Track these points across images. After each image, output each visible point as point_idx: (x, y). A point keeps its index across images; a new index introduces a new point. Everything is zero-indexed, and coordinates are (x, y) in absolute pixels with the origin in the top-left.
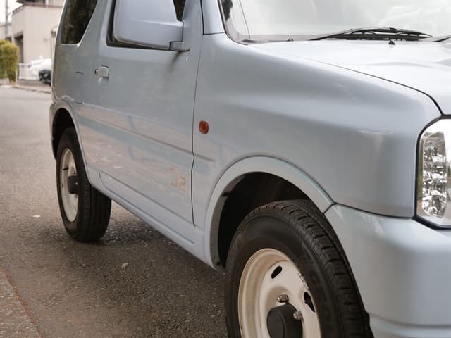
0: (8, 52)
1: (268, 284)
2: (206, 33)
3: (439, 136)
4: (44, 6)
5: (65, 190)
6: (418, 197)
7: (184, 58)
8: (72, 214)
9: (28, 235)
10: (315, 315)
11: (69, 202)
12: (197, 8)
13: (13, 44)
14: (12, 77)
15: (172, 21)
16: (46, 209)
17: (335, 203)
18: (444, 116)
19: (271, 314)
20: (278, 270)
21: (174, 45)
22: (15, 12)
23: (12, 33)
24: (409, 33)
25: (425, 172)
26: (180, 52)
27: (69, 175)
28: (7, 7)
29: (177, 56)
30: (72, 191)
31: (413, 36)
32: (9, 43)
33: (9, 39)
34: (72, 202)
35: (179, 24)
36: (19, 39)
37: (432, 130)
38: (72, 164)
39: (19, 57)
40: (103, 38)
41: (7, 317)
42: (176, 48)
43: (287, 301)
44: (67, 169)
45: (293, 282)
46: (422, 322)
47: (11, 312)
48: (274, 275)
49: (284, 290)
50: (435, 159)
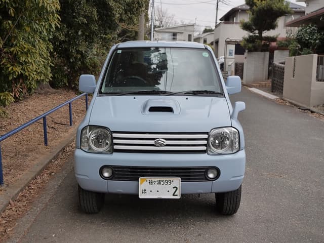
4: (233, 23)
6: (81, 143)
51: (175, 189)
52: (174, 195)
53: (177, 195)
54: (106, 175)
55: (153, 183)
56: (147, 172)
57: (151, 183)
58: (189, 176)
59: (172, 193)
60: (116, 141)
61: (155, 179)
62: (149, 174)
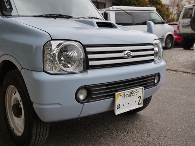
6: (44, 63)
17: (23, 68)
18: (52, 40)
24: (67, 16)
31: (67, 17)
43: (19, 102)
49: (17, 98)
51: (140, 98)
52: (139, 104)
53: (140, 104)
54: (81, 97)
55: (126, 97)
56: (120, 86)
57: (124, 97)
58: (146, 84)
59: (137, 103)
60: (90, 56)
61: (127, 92)
62: (120, 88)
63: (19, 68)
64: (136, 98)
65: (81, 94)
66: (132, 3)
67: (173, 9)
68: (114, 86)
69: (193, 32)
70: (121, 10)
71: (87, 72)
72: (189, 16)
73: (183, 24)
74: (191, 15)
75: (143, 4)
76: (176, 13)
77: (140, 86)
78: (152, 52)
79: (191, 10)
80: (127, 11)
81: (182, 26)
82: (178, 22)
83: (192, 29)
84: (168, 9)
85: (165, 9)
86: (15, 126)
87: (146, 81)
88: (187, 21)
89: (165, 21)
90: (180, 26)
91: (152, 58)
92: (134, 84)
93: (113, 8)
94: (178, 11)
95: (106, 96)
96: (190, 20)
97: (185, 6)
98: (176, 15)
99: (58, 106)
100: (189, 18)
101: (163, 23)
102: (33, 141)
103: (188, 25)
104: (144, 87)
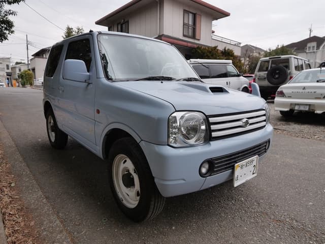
0: (29, 75)
1: (122, 166)
2: (98, 78)
3: (175, 117)
4: (43, 58)
5: (50, 131)
6: (169, 137)
7: (91, 86)
8: (53, 140)
9: (36, 148)
10: (137, 176)
11: (52, 135)
12: (94, 68)
13: (31, 72)
14: (31, 84)
15: (85, 72)
16: (43, 137)
17: (142, 140)
18: (176, 111)
19: (123, 176)
20: (125, 161)
21: (87, 81)
22: (31, 60)
23: (30, 67)
24: (168, 78)
25: (171, 130)
26: (89, 84)
27: (51, 125)
28: (28, 58)
29: (88, 85)
30: (52, 131)
31: (170, 79)
32: (29, 72)
33: (29, 70)
34: (53, 135)
35: (88, 74)
36: (34, 70)
37: (173, 115)
38: (52, 121)
39: (34, 77)
40: (61, 77)
41: (26, 182)
42: (88, 82)
43: (129, 171)
44: (50, 123)
45: (130, 165)
46: (171, 179)
47: (28, 179)
48: (124, 163)
49: (127, 168)
50: (174, 125)
51: (254, 167)
52: (253, 174)
56: (238, 157)
57: (242, 168)
58: (259, 152)
59: (252, 172)
60: (213, 127)
61: (244, 162)
62: (239, 158)
63: (138, 140)
64: (251, 168)
65: (204, 167)
66: (205, 55)
67: (245, 60)
68: (233, 157)
69: (270, 85)
70: (199, 63)
71: (210, 144)
72: (265, 69)
73: (259, 76)
74: (267, 68)
75: (216, 55)
76: (248, 64)
77: (254, 154)
78: (264, 118)
79: (266, 63)
80: (204, 64)
81: (258, 79)
82: (254, 74)
83: (269, 81)
84: (240, 61)
85: (237, 61)
86: (123, 195)
87: (260, 149)
88: (264, 74)
89: (241, 74)
90: (257, 79)
91: (263, 124)
92: (250, 153)
93: (190, 61)
94: (249, 62)
95: (226, 168)
96: (266, 72)
97: (261, 59)
98: (248, 66)
99: (183, 182)
100: (266, 71)
101: (238, 76)
102: (149, 216)
103: (265, 78)
104: (258, 155)
